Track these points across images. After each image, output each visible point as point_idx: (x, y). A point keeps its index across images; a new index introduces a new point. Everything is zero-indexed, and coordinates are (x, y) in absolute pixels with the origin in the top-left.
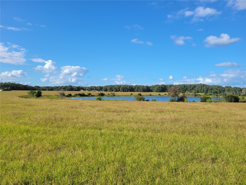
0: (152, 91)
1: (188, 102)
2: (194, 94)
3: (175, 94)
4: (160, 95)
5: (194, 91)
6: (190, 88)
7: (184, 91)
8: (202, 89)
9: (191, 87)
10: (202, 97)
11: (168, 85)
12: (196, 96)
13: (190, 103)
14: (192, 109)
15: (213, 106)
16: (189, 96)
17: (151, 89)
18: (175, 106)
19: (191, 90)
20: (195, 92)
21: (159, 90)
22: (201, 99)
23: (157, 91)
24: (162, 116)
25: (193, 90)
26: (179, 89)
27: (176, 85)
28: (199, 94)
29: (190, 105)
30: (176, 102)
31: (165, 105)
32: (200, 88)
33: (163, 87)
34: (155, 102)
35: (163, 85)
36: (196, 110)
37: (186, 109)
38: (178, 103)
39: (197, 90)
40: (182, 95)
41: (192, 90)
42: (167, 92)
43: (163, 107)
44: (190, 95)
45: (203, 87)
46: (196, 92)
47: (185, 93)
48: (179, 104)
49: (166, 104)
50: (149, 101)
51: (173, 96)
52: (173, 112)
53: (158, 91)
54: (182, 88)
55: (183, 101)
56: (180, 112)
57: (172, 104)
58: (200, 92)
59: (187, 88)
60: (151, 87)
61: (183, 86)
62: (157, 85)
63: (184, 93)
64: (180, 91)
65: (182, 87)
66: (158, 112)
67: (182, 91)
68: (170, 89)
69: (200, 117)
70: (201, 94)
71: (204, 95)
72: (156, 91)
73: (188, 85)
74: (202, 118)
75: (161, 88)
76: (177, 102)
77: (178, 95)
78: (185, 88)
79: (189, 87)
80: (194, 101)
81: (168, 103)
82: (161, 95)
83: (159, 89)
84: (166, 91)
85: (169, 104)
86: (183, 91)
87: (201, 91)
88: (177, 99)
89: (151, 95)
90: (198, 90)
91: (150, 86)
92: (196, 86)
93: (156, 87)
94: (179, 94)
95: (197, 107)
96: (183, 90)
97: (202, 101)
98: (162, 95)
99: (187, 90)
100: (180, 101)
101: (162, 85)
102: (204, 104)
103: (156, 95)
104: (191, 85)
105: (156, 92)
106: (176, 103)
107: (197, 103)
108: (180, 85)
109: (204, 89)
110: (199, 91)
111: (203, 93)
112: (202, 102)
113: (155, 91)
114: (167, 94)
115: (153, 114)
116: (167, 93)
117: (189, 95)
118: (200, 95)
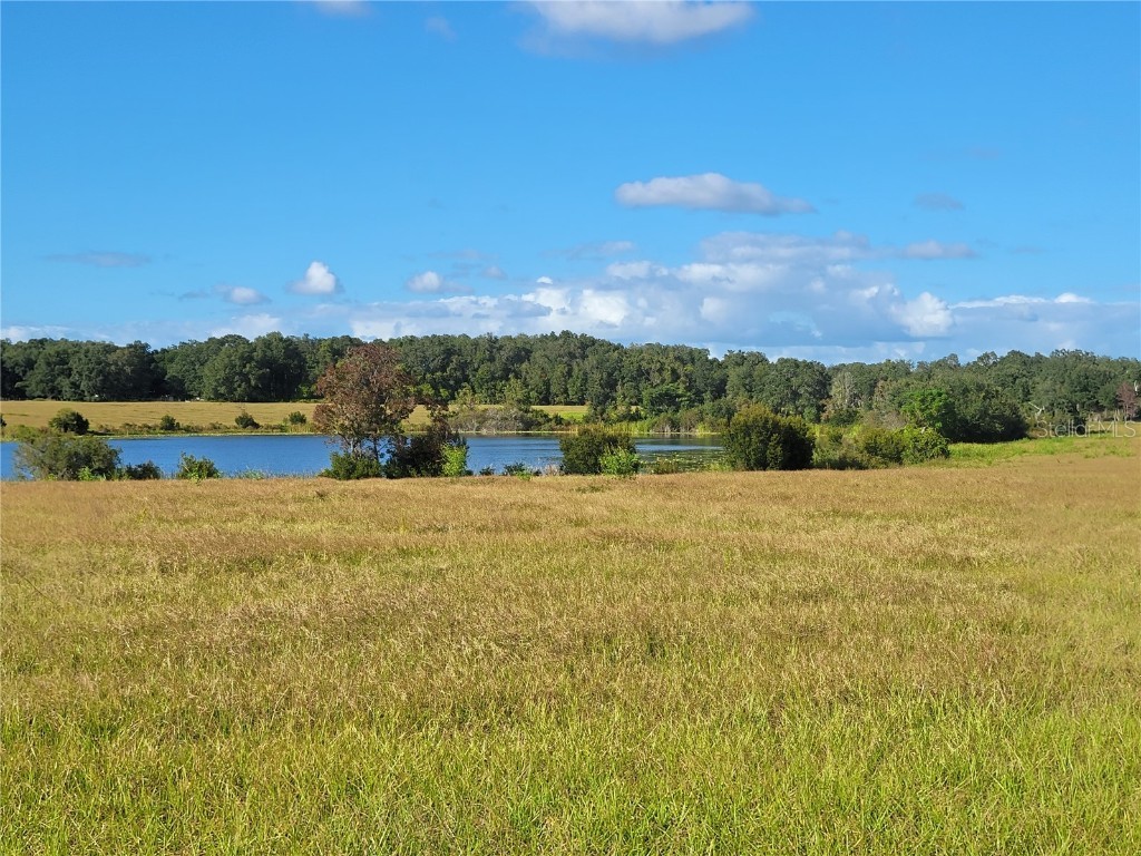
0: (180, 393)
1: (470, 473)
2: (514, 411)
3: (377, 415)
4: (247, 422)
5: (514, 390)
6: (484, 368)
7: (444, 393)
8: (576, 368)
9: (492, 359)
10: (574, 432)
11: (316, 343)
12: (528, 425)
13: (483, 483)
14: (497, 530)
15: (639, 503)
16: (484, 432)
17: (172, 370)
18: (372, 510)
19: (493, 378)
20: (527, 400)
21: (245, 377)
22: (566, 450)
23: (222, 390)
24: (256, 595)
25: (508, 380)
26: (406, 377)
27: (379, 343)
28: (551, 410)
29: (481, 496)
30: (377, 476)
31: (292, 508)
32: (560, 369)
33: (278, 352)
34: (206, 481)
35: (276, 337)
36: (519, 537)
37: (454, 528)
38: (397, 485)
39: (535, 379)
40: (429, 422)
41: (500, 384)
42: (311, 397)
43: (268, 527)
44: (485, 419)
45: (584, 357)
46: (533, 394)
47: (452, 407)
48: (404, 495)
49: (300, 500)
50: (157, 476)
51: (360, 436)
52: (351, 559)
53: (231, 390)
54: (428, 370)
55: (436, 472)
56: (404, 553)
57: (343, 494)
58: (562, 398)
59: (463, 366)
60: (171, 360)
61: (438, 350)
62: (222, 342)
63: (445, 404)
64: (412, 389)
65: (425, 360)
66: (229, 569)
67: (427, 389)
68: (330, 378)
69: (543, 586)
70: (565, 412)
71: (587, 420)
72: (215, 390)
73: (476, 343)
74: (558, 595)
75: (264, 363)
76: (390, 477)
77: (395, 422)
78: (452, 366)
79: (479, 355)
80: (518, 469)
81: (312, 492)
82: (256, 426)
83: (241, 374)
84: (304, 389)
85: (321, 496)
86: (437, 393)
87: (566, 391)
88: (388, 456)
89: (170, 425)
90: (547, 384)
91: (164, 351)
92: (528, 352)
93: (219, 362)
94: (405, 412)
95: (527, 515)
96: (435, 387)
97: (570, 468)
98: (273, 424)
99: (466, 379)
100: (413, 472)
101: (268, 342)
102: (584, 491)
103: (215, 428)
104: (493, 344)
105: (218, 397)
106: (383, 484)
107: (534, 479)
108: (412, 340)
109: (585, 374)
110: (553, 389)
111: (582, 403)
112: (570, 477)
113: (208, 391)
114: (309, 418)
115: (184, 583)
116: (307, 409)
117: (483, 419)
118: (559, 420)
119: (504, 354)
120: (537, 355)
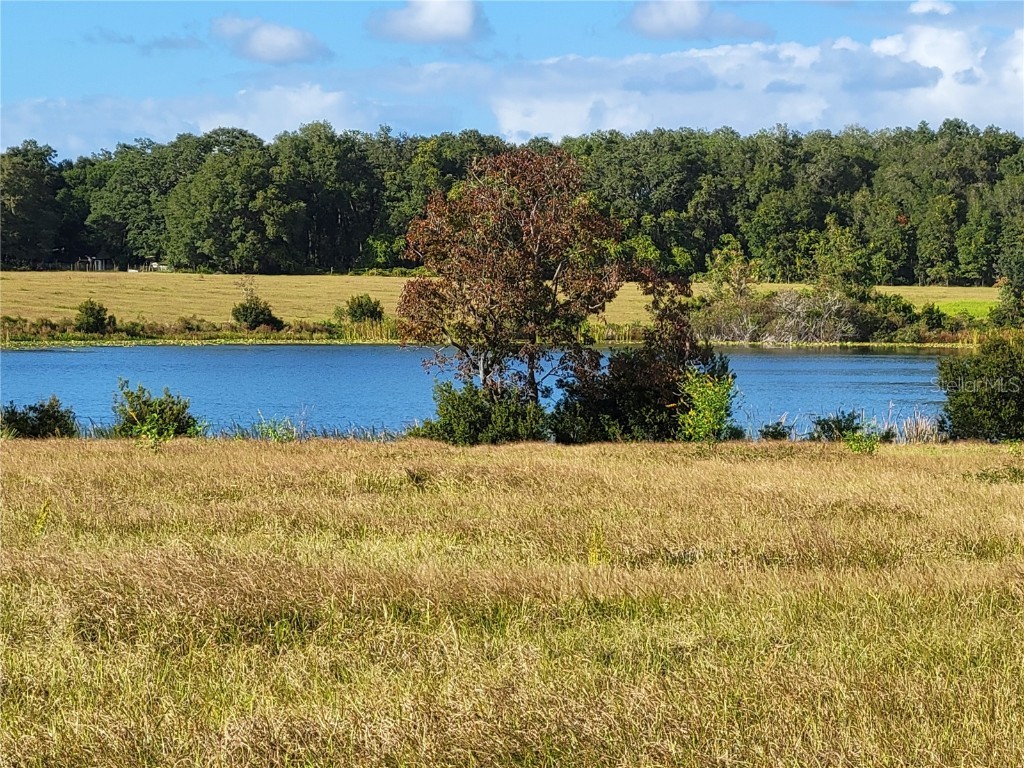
0: (121, 256)
1: (737, 434)
2: (836, 297)
3: (532, 304)
4: (258, 317)
5: (837, 247)
6: (771, 201)
7: (681, 256)
8: (974, 205)
9: (788, 183)
10: (969, 345)
11: (404, 150)
12: (866, 328)
13: (766, 454)
14: (804, 563)
16: (768, 342)
17: (101, 206)
18: (526, 513)
19: (790, 226)
20: (864, 274)
21: (254, 221)
23: (206, 246)
24: (284, 695)
25: (822, 227)
26: (599, 220)
27: (541, 146)
28: (917, 296)
29: (765, 486)
30: (536, 436)
31: (356, 504)
32: (941, 204)
33: (324, 168)
34: (171, 442)
35: (321, 133)
36: (854, 581)
37: (709, 555)
38: (581, 457)
39: (883, 228)
40: (648, 321)
41: (803, 238)
42: (395, 263)
43: (309, 547)
44: (772, 316)
45: (993, 178)
46: (879, 260)
47: (700, 288)
48: (593, 480)
49: (371, 488)
50: (68, 431)
51: (498, 348)
52: (488, 620)
53: (226, 248)
54: (646, 206)
55: (666, 431)
56: (601, 610)
57: (464, 477)
58: (941, 270)
59: (724, 198)
60: (100, 183)
61: (669, 161)
62: (206, 145)
63: (682, 279)
64: (613, 248)
65: (639, 184)
66: (225, 637)
67: (645, 249)
68: (434, 221)
69: (909, 691)
70: (950, 300)
71: (999, 319)
72: (192, 249)
73: (752, 149)
74: (941, 713)
75: (295, 188)
76: (564, 439)
77: (574, 320)
78: (699, 197)
79: (760, 174)
80: (838, 428)
81: (397, 472)
82: (277, 325)
83: (244, 212)
84: (379, 247)
85: (418, 479)
86: (667, 256)
87: (952, 254)
88: (558, 395)
89: (96, 323)
90: (911, 238)
91: (85, 163)
92: (869, 167)
93: (200, 186)
94: (597, 299)
95: (871, 530)
96: (661, 244)
97: (961, 426)
98: (311, 321)
99: (730, 226)
100: (615, 429)
101: (301, 146)
102: (995, 479)
103: (189, 328)
104: (791, 151)
105: (197, 261)
106: (548, 455)
107: (884, 450)
108: (612, 141)
109: (996, 215)
110: (925, 249)
111: (988, 280)
112: (961, 445)
113: (176, 250)
114: (391, 308)
115: (130, 663)
116: (387, 289)
117: (766, 315)
118: (935, 319)
119: (815, 172)
120: (888, 174)
